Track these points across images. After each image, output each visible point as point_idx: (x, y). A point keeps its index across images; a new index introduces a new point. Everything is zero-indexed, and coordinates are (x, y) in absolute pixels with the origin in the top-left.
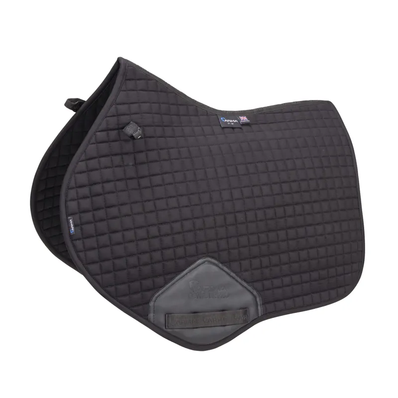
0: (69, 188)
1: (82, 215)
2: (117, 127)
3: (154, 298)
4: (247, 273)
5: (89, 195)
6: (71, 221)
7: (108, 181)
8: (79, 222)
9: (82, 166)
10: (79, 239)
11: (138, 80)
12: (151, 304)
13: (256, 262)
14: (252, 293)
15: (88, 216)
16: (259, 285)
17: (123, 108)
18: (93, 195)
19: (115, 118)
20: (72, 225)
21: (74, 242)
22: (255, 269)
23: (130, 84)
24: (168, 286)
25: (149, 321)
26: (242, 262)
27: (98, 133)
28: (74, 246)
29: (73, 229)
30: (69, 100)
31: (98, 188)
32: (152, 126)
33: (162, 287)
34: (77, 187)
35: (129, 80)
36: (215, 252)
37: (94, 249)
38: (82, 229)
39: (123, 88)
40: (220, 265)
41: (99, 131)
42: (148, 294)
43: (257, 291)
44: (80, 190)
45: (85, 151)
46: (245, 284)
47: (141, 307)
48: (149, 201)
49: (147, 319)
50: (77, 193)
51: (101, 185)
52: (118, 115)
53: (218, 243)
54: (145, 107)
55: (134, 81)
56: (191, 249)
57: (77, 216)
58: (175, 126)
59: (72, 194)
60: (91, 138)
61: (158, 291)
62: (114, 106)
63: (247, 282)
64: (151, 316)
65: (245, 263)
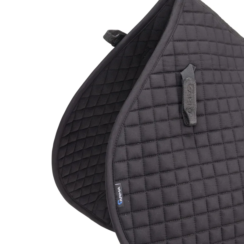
0: (117, 145)
1: (132, 181)
2: (174, 69)
5: (141, 155)
6: (119, 188)
7: (164, 138)
8: (128, 190)
9: (134, 117)
10: (127, 213)
11: (195, 12)
15: (139, 183)
17: (181, 46)
18: (146, 155)
19: (173, 57)
20: (120, 195)
21: (122, 216)
23: (189, 17)
27: (154, 76)
28: (122, 222)
29: (121, 200)
30: (110, 31)
31: (152, 147)
32: (211, 69)
34: (126, 144)
35: (187, 11)
37: (145, 225)
38: (131, 200)
39: (181, 21)
41: (155, 74)
44: (130, 148)
45: (137, 99)
48: (207, 163)
50: (127, 152)
51: (155, 142)
52: (176, 54)
54: (204, 45)
55: (192, 13)
57: (126, 182)
58: (231, 70)
59: (122, 152)
60: (145, 82)
62: (171, 43)
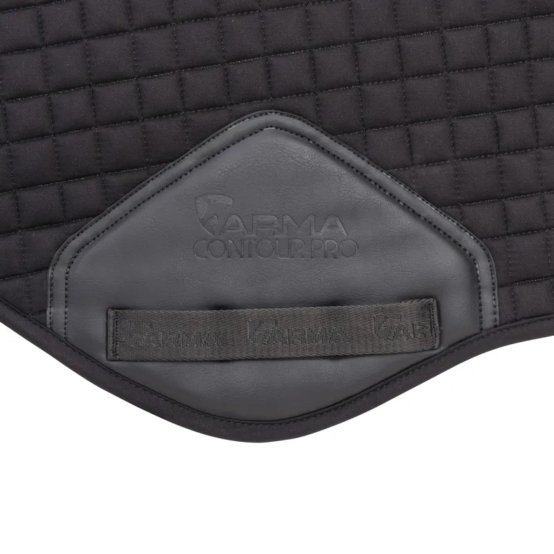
3: (67, 254)
4: (435, 170)
12: (57, 273)
13: (476, 130)
14: (456, 245)
16: (486, 214)
22: (470, 156)
24: (116, 212)
25: (52, 332)
26: (417, 129)
33: (96, 214)
36: (299, 92)
40: (325, 140)
42: (45, 238)
43: (480, 236)
46: (429, 210)
47: (18, 283)
49: (42, 324)
53: (312, 59)
56: (205, 83)
61: (78, 231)
63: (439, 205)
64: (56, 313)
65: (432, 134)
